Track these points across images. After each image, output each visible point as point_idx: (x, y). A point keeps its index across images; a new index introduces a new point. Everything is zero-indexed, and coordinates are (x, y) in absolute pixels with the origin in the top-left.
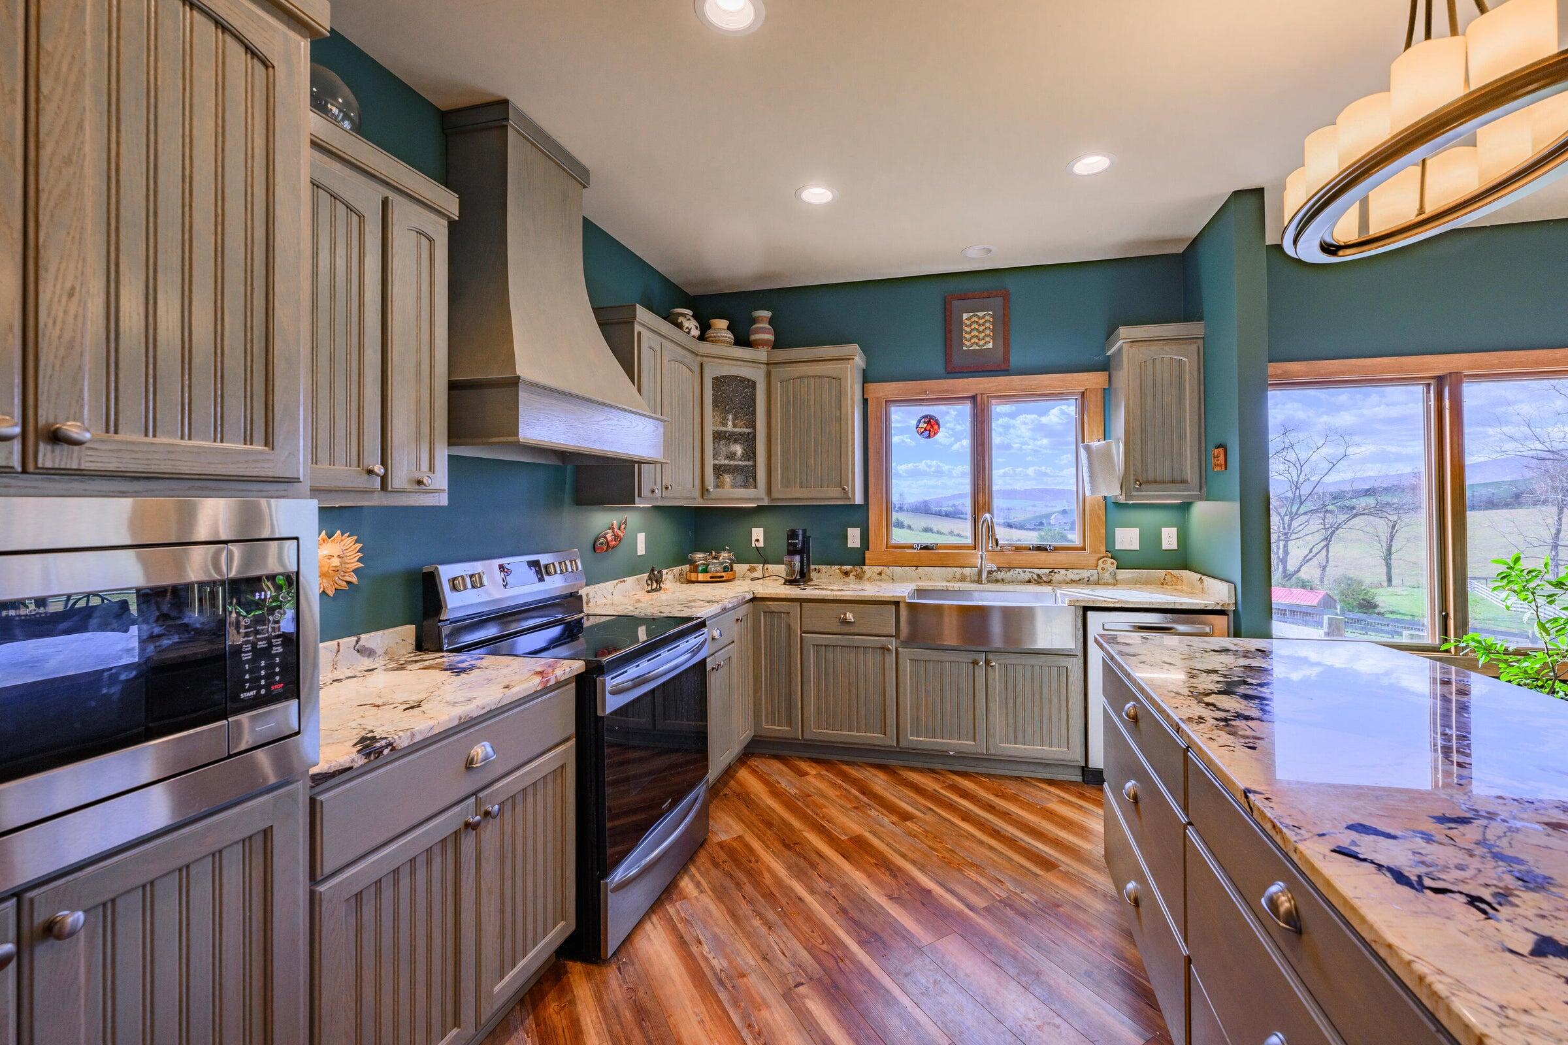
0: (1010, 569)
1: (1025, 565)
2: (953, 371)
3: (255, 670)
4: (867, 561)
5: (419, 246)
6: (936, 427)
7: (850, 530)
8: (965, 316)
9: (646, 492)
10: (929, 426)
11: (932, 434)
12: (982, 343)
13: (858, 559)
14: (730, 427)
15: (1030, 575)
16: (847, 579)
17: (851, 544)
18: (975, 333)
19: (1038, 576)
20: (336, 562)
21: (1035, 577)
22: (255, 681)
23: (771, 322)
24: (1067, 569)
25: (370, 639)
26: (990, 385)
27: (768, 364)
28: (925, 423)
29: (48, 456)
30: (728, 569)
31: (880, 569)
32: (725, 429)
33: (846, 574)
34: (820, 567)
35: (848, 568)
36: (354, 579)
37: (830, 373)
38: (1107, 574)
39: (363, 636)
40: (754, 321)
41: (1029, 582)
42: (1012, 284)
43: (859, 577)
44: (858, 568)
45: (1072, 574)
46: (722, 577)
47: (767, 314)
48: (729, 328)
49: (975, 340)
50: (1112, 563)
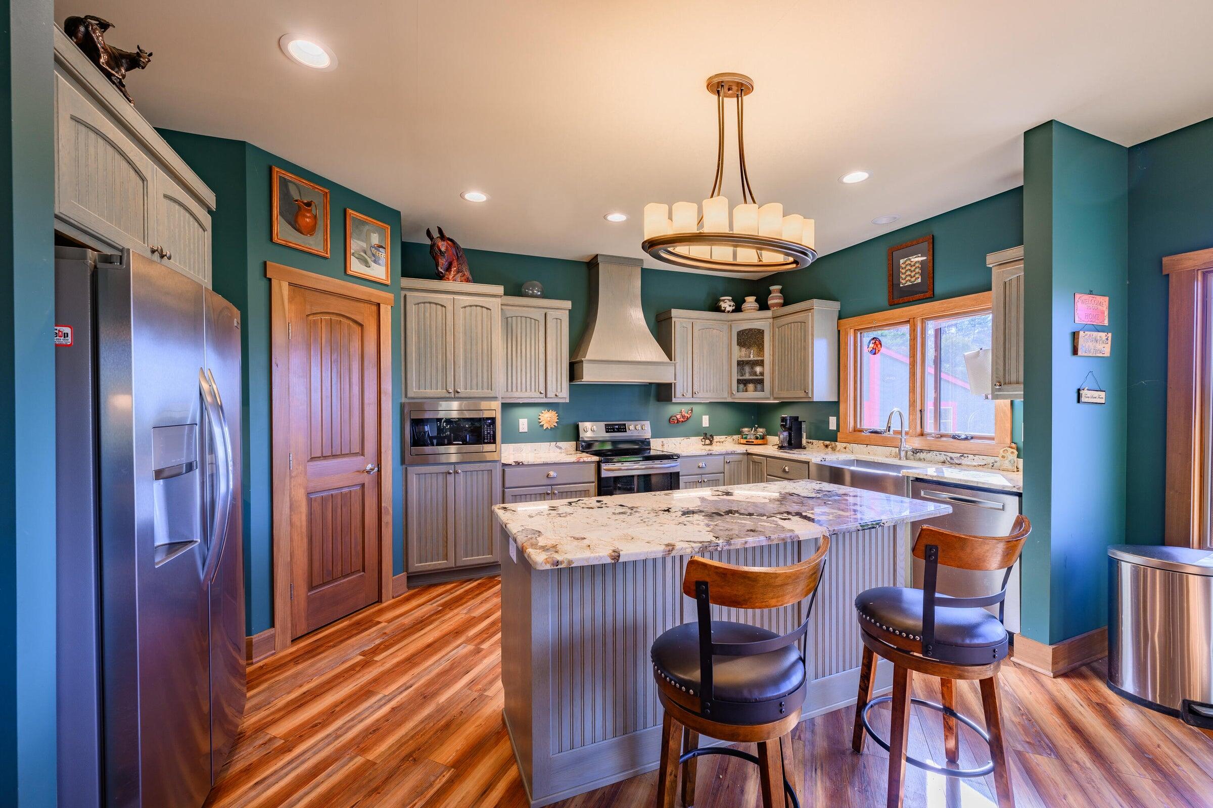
0: (930, 451)
1: (941, 450)
2: (894, 304)
3: (487, 436)
4: (838, 439)
5: (557, 323)
6: (879, 346)
7: (831, 418)
8: (902, 261)
9: (678, 394)
10: (875, 346)
11: (877, 351)
12: (913, 279)
13: (831, 437)
14: (752, 358)
15: (945, 457)
16: (827, 450)
17: (831, 428)
18: (908, 273)
19: (951, 458)
20: (549, 419)
21: (949, 459)
22: (487, 438)
23: (781, 291)
24: (975, 455)
25: (560, 444)
26: (918, 311)
27: (773, 318)
28: (873, 343)
29: (457, 395)
30: (763, 438)
31: (845, 445)
32: (750, 359)
33: (827, 446)
34: (813, 441)
35: (827, 443)
36: (556, 425)
37: (799, 320)
38: (1007, 462)
39: (558, 443)
40: (770, 293)
41: (944, 462)
42: (937, 230)
43: (834, 449)
44: (833, 443)
45: (979, 460)
46: (753, 442)
47: (779, 287)
48: (756, 301)
49: (908, 278)
50: (1012, 453)
